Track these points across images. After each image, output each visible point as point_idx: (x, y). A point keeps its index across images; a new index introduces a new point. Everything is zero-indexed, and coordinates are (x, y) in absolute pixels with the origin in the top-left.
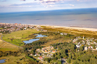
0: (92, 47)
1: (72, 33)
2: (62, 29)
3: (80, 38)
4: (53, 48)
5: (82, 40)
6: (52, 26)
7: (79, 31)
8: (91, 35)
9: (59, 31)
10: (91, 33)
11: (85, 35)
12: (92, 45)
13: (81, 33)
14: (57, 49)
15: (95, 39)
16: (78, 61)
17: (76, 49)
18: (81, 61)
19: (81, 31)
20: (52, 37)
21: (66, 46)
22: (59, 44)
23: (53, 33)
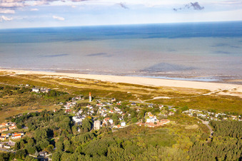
0: (111, 121)
1: (61, 87)
2: (35, 77)
3: (82, 100)
4: (13, 126)
5: (87, 104)
6: (9, 71)
7: (78, 83)
8: (108, 92)
9: (29, 83)
10: (109, 86)
11: (93, 91)
12: (110, 116)
13: (83, 86)
14: (26, 129)
15: (117, 101)
16: (80, 156)
17: (74, 128)
18: (87, 157)
19: (82, 83)
20: (11, 99)
21: (48, 119)
22: (31, 116)
23: (12, 88)
